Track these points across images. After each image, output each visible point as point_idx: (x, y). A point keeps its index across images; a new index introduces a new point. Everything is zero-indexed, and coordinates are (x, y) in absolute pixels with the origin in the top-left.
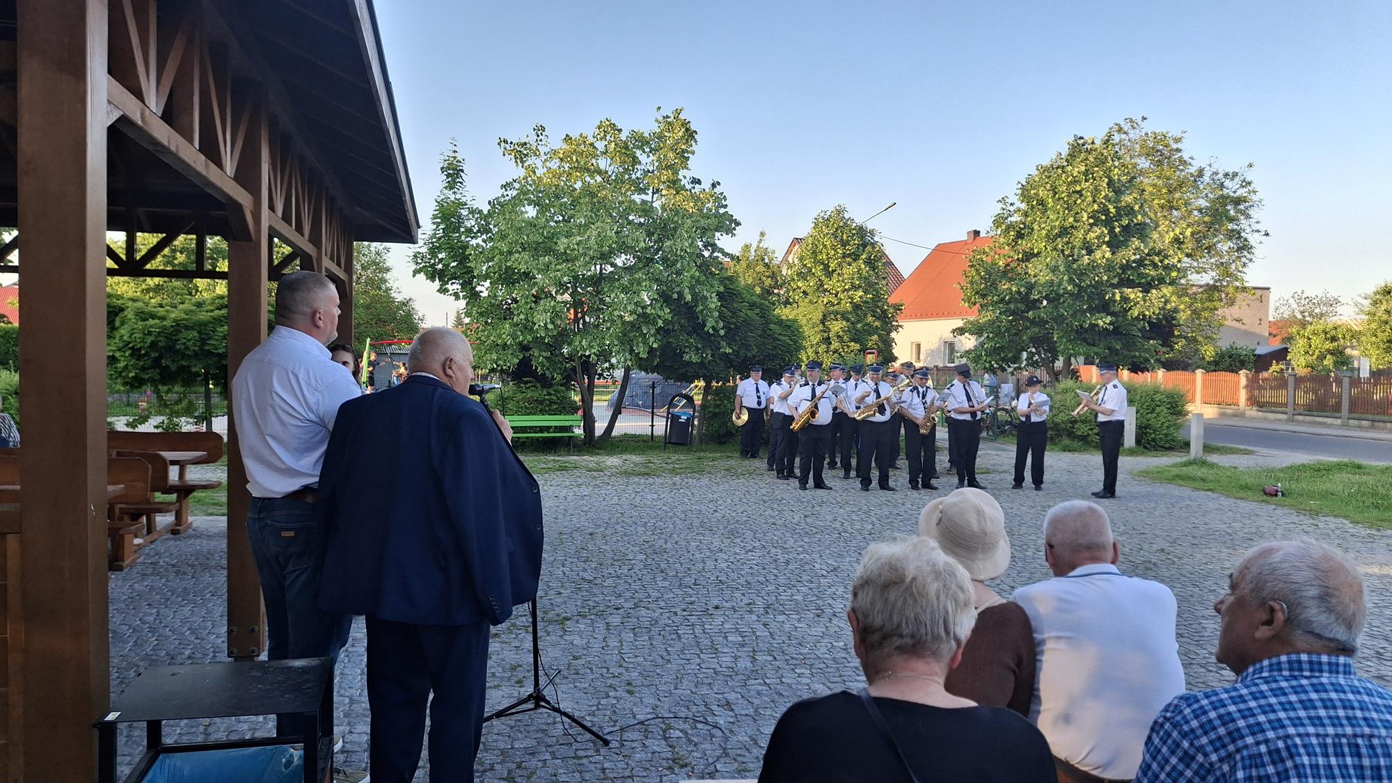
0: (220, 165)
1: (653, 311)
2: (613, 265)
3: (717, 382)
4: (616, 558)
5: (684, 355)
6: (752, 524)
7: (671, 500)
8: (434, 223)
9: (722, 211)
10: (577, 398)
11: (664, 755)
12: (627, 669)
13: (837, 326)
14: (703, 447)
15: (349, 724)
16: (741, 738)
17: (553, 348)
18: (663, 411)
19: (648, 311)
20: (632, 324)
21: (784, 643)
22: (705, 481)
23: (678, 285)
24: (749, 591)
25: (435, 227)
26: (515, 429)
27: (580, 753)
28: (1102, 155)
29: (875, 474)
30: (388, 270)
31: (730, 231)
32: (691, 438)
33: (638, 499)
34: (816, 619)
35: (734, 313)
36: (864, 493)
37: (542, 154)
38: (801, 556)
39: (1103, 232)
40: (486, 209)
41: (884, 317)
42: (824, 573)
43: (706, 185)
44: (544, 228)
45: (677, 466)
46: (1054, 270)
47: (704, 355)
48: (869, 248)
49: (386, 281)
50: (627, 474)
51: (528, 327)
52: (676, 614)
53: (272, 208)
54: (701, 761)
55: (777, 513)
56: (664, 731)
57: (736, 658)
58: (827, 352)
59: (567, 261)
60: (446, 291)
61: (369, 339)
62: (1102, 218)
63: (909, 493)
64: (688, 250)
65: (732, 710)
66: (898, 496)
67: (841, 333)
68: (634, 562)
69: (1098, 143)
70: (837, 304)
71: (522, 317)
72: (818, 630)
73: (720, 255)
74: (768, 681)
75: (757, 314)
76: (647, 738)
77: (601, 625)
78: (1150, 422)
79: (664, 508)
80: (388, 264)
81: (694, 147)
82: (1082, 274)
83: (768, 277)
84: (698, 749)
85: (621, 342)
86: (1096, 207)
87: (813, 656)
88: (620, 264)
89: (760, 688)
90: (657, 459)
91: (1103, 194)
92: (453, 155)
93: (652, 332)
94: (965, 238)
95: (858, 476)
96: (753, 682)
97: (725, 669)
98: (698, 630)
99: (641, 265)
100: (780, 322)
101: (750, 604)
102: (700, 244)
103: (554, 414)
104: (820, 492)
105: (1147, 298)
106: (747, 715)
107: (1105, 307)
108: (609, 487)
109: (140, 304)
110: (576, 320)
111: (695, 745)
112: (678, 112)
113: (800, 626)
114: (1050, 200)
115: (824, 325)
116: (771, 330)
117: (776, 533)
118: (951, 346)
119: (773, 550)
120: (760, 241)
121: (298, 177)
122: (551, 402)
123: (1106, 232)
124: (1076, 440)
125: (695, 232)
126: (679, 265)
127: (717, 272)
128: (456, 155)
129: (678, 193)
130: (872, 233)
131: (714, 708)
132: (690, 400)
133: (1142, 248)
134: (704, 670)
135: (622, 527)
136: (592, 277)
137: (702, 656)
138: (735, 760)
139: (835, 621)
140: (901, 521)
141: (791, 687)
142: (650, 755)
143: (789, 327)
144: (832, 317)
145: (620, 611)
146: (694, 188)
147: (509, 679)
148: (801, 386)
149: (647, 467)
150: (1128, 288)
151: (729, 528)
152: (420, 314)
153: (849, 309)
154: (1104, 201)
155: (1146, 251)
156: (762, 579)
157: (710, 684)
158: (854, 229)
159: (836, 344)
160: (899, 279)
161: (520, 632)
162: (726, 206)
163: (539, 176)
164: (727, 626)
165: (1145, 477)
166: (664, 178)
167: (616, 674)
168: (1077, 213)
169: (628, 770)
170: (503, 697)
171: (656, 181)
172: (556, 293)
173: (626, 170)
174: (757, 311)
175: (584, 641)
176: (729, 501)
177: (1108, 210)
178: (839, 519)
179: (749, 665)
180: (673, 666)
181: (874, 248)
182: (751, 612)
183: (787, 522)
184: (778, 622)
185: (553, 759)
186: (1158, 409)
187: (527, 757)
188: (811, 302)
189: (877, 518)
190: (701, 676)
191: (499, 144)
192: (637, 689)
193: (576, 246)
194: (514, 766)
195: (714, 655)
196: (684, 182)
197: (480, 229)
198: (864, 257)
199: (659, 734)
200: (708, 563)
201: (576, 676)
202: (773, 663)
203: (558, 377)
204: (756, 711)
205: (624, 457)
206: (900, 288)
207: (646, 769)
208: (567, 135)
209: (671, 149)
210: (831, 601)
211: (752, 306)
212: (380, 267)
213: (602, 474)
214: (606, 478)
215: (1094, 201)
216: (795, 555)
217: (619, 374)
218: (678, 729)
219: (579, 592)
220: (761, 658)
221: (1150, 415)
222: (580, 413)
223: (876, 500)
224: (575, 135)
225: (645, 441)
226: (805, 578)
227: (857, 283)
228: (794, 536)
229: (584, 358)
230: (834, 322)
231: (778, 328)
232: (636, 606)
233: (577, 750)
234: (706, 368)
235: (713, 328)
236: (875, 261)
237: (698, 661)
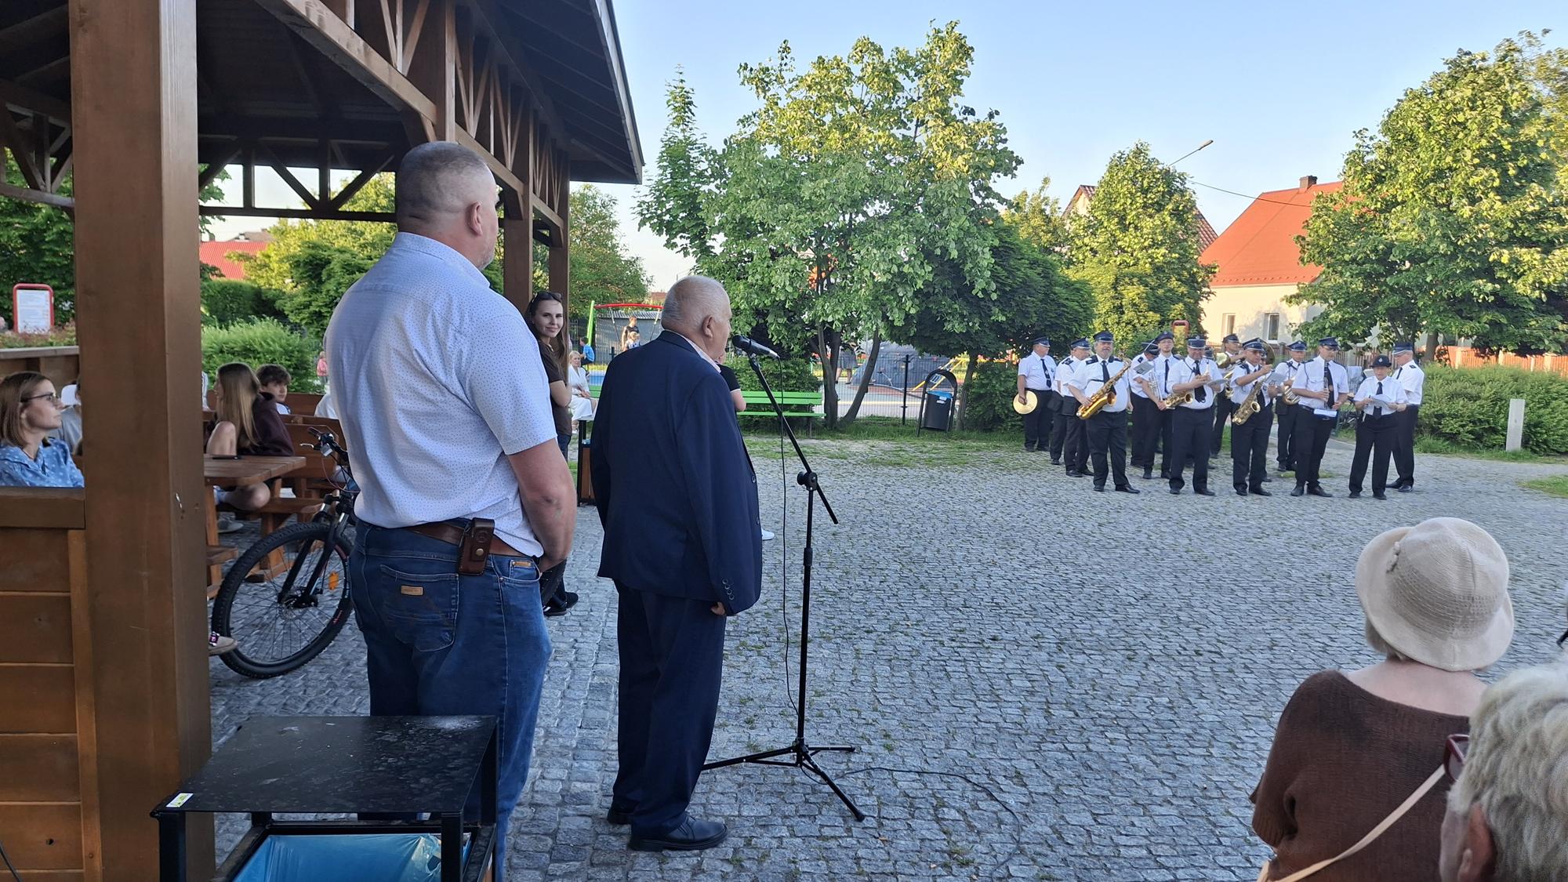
0: (386, 55)
1: (911, 270)
2: (865, 214)
3: (985, 358)
4: (865, 566)
5: (946, 324)
6: (1032, 531)
7: (929, 497)
8: (660, 167)
9: (1000, 146)
10: (818, 373)
11: (937, 845)
12: (883, 715)
13: (1132, 292)
14: (965, 433)
15: (542, 765)
16: (1039, 829)
17: (792, 314)
18: (916, 390)
19: (906, 269)
20: (885, 285)
21: (1087, 694)
22: (969, 475)
23: (943, 239)
24: (1035, 620)
25: (661, 171)
26: (750, 407)
27: (827, 832)
28: (1497, 75)
29: (1188, 475)
30: (614, 224)
31: (1009, 171)
32: (951, 423)
33: (889, 494)
34: (1127, 663)
35: (1010, 272)
36: (1173, 497)
37: (787, 82)
38: (1100, 577)
39: (1491, 175)
40: (720, 148)
41: (1193, 282)
42: (1132, 600)
43: (982, 115)
44: (786, 169)
45: (934, 455)
46: (1424, 223)
47: (971, 324)
48: (1177, 197)
49: (612, 237)
50: (875, 463)
51: (765, 289)
52: (942, 643)
53: (461, 121)
54: (988, 857)
55: (1062, 519)
56: (936, 809)
57: (1024, 710)
58: (1118, 323)
59: (812, 209)
60: (675, 245)
61: (593, 302)
62: (1493, 156)
63: (1231, 500)
64: (957, 195)
65: (1025, 785)
66: (1217, 503)
67: (1137, 301)
68: (886, 572)
69: (1492, 61)
70: (1134, 265)
71: (758, 277)
72: (1130, 678)
73: (995, 201)
74: (1070, 747)
75: (1039, 274)
76: (913, 817)
77: (848, 651)
78: (1542, 419)
79: (921, 506)
80: (614, 218)
81: (970, 67)
82: (1460, 229)
83: (1047, 233)
84: (981, 840)
85: (872, 307)
86: (1484, 143)
87: (1128, 715)
88: (871, 214)
89: (1060, 755)
90: (910, 447)
91: (1495, 125)
92: (681, 85)
93: (910, 294)
94: (1297, 185)
95: (1163, 476)
96: (1051, 746)
97: (1010, 725)
98: (972, 667)
99: (899, 213)
100: (1068, 285)
101: (1037, 637)
102: (971, 187)
103: (791, 391)
104: (1121, 495)
105: (1547, 261)
106: (1045, 794)
107: (1488, 271)
108: (854, 478)
109: (347, 256)
110: (819, 281)
111: (979, 833)
112: (953, 26)
113: (1107, 671)
114: (1422, 134)
115: (1116, 290)
116: (1055, 294)
117: (1063, 544)
118: (1275, 320)
119: (1063, 567)
120: (1042, 189)
121: (499, 92)
122: (788, 377)
123: (1495, 174)
124: (1442, 439)
125: (967, 172)
126: (945, 214)
127: (990, 222)
128: (684, 85)
129: (947, 124)
130: (1182, 178)
131: (1000, 779)
132: (950, 377)
133: (1544, 196)
134: (983, 724)
135: (871, 527)
136: (839, 230)
137: (979, 704)
138: (1034, 860)
139: (1153, 667)
140: (1226, 536)
141: (1101, 757)
142: (918, 842)
143: (1078, 290)
144: (1127, 280)
145: (873, 636)
146: (966, 119)
147: (737, 717)
148: (1087, 363)
149: (899, 456)
150: (1521, 247)
151: (1003, 536)
152: (648, 275)
153: (1149, 271)
154: (1495, 135)
155: (1550, 200)
156: (1050, 604)
157: (992, 744)
158: (1159, 173)
159: (1130, 314)
160: (1211, 235)
161: (751, 654)
162: (1006, 140)
163: (782, 107)
164: (1010, 665)
165: (1538, 489)
166: (931, 107)
167: (871, 721)
168: (1458, 151)
169: (891, 863)
170: (729, 740)
171: (921, 111)
172: (798, 249)
173: (886, 99)
174: (1039, 270)
175: (829, 672)
176: (1000, 501)
177: (1501, 146)
178: (1144, 531)
179: (1042, 721)
180: (943, 716)
181: (1183, 196)
182: (1039, 647)
183: (1077, 531)
184: (1076, 664)
185: (791, 836)
186: (1554, 403)
187: (759, 830)
188: (1100, 262)
189: (1194, 531)
190: (980, 732)
191: (738, 72)
192: (897, 744)
193: (823, 191)
194: (741, 843)
195: (995, 705)
196: (955, 112)
197: (713, 174)
198: (1170, 207)
199: (929, 813)
200: (979, 580)
201: (818, 720)
202: (1075, 720)
203: (796, 349)
204: (1057, 788)
205: (871, 443)
206: (1211, 247)
207: (914, 864)
208: (820, 58)
209: (942, 70)
210: (1145, 640)
211: (1034, 263)
212: (603, 221)
213: (845, 461)
214: (850, 466)
215: (1482, 136)
216: (1091, 575)
217: (867, 345)
218: (954, 808)
219: (820, 606)
220: (1058, 712)
221: (1542, 411)
222: (822, 389)
223: (1189, 507)
224: (828, 56)
225: (895, 425)
226: (1107, 606)
227: (1160, 238)
228: (1088, 550)
229: (827, 325)
230: (1129, 287)
231: (1064, 291)
232: (892, 630)
233: (822, 826)
234: (972, 340)
235: (984, 291)
236: (1185, 213)
237: (974, 710)
